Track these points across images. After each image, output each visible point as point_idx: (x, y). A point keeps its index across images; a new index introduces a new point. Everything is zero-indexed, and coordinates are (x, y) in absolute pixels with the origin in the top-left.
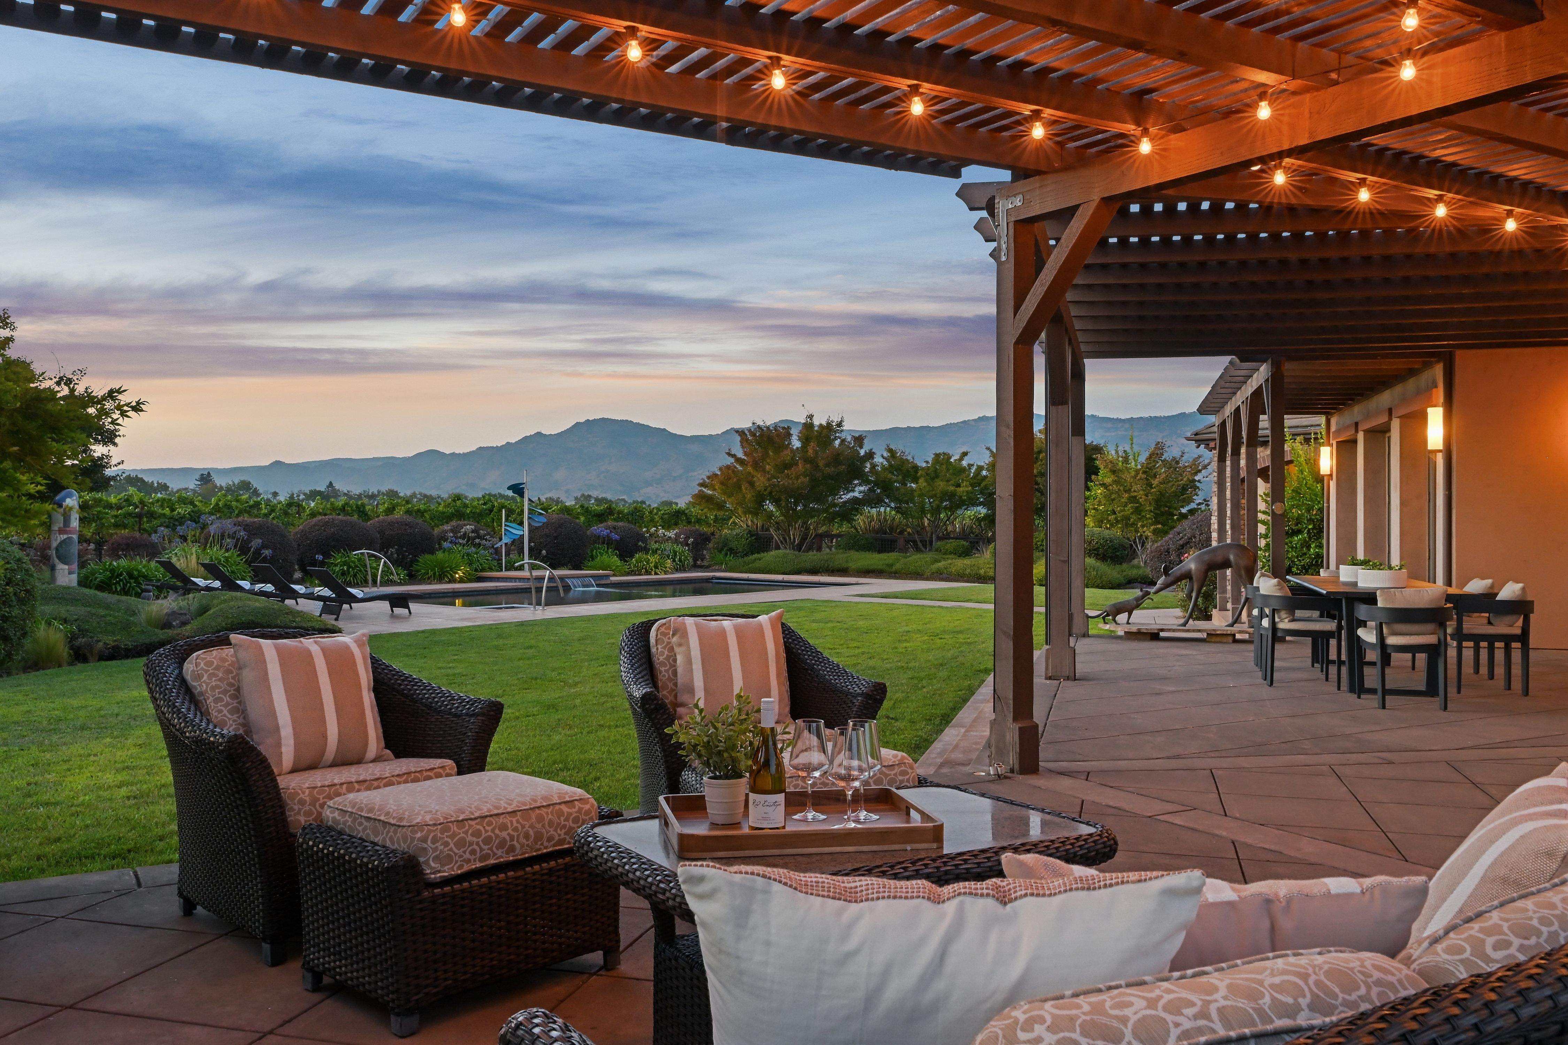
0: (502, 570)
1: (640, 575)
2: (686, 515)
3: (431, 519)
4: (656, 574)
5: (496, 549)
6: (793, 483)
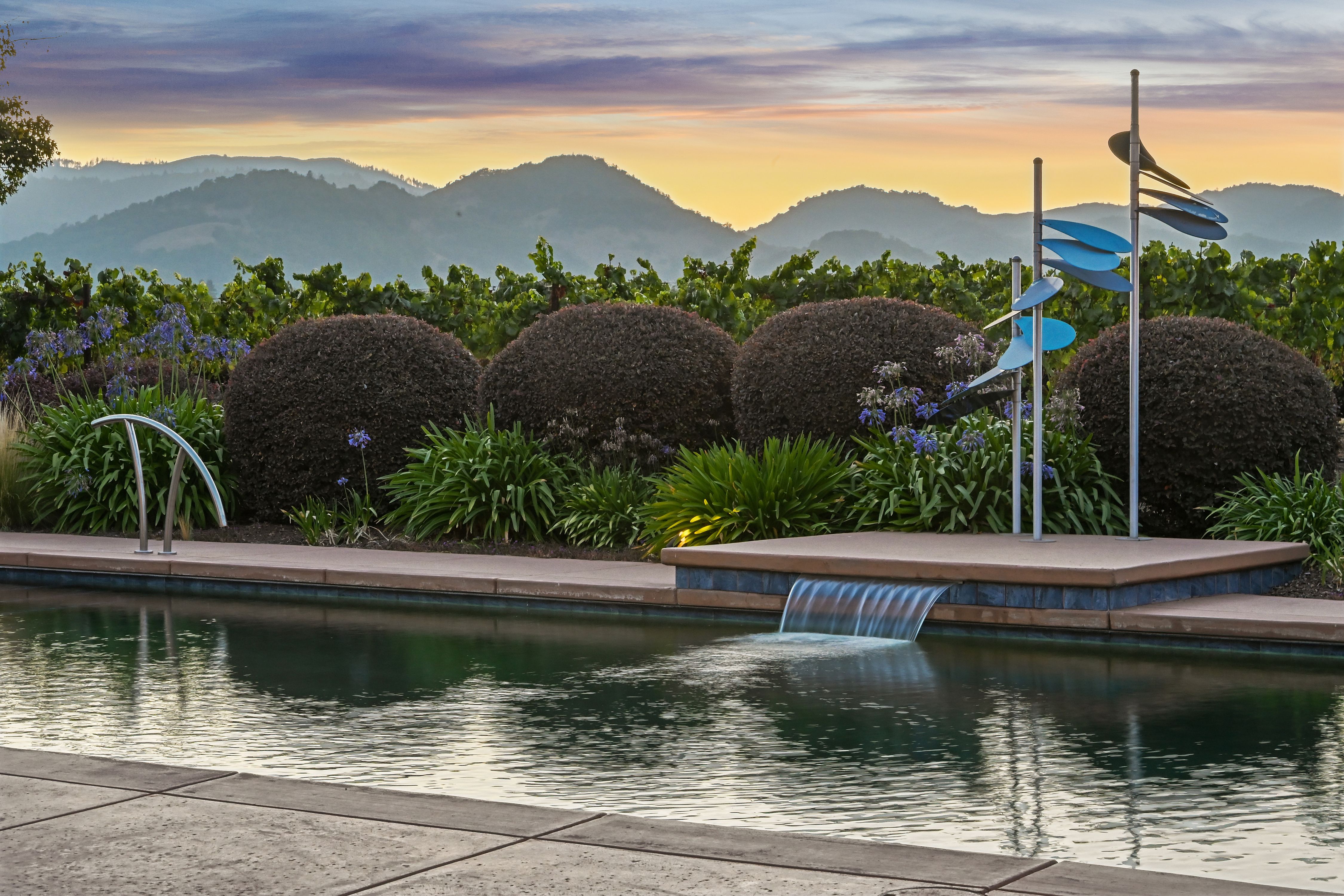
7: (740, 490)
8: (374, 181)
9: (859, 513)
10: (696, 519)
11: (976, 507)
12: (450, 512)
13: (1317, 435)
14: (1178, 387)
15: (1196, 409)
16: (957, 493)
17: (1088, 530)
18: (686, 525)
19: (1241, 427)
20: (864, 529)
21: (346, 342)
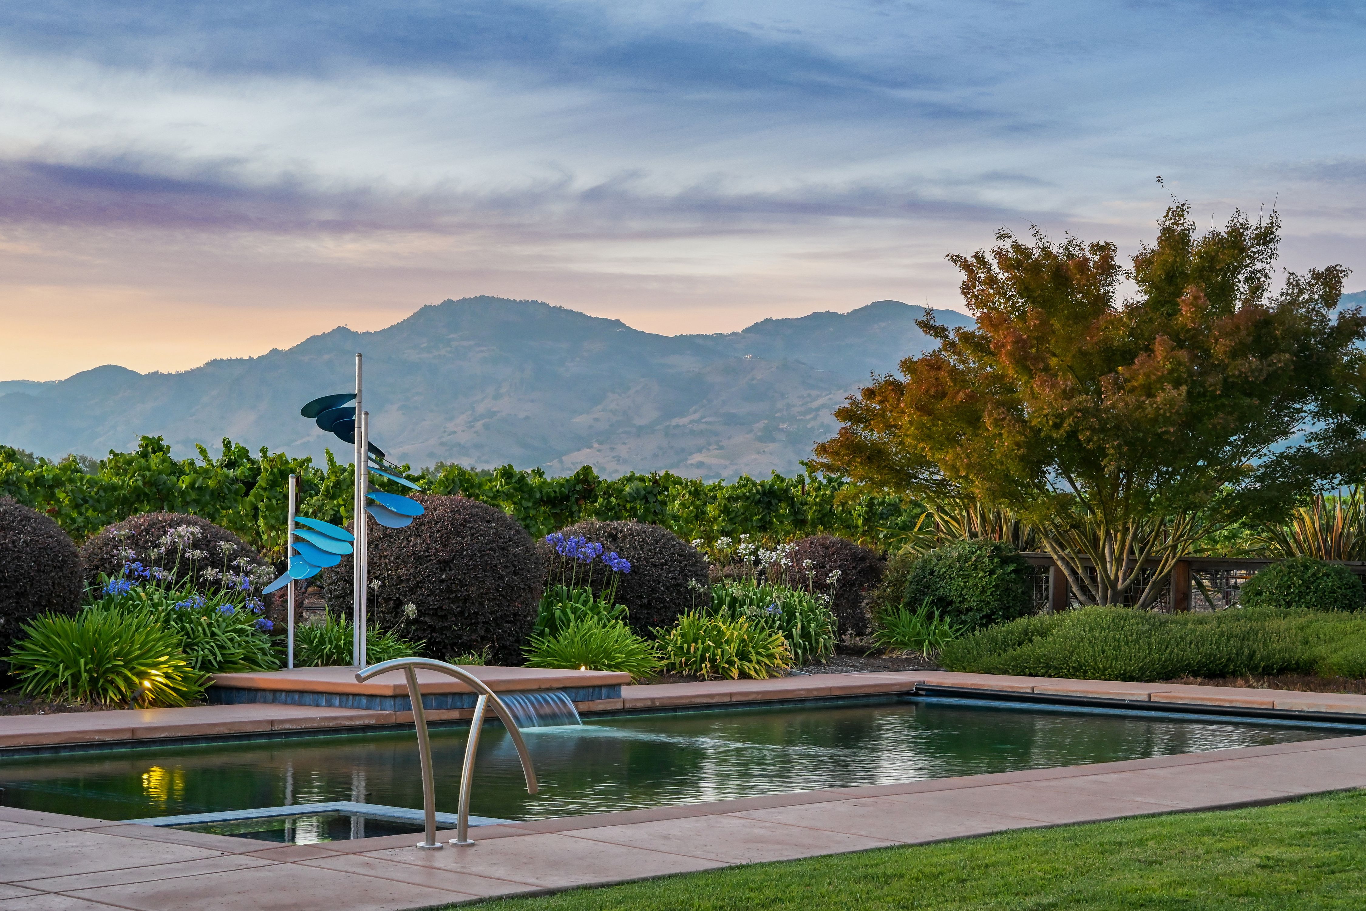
0: (285, 665)
1: (694, 678)
2: (791, 501)
3: (77, 507)
4: (743, 675)
5: (267, 600)
6: (1140, 406)
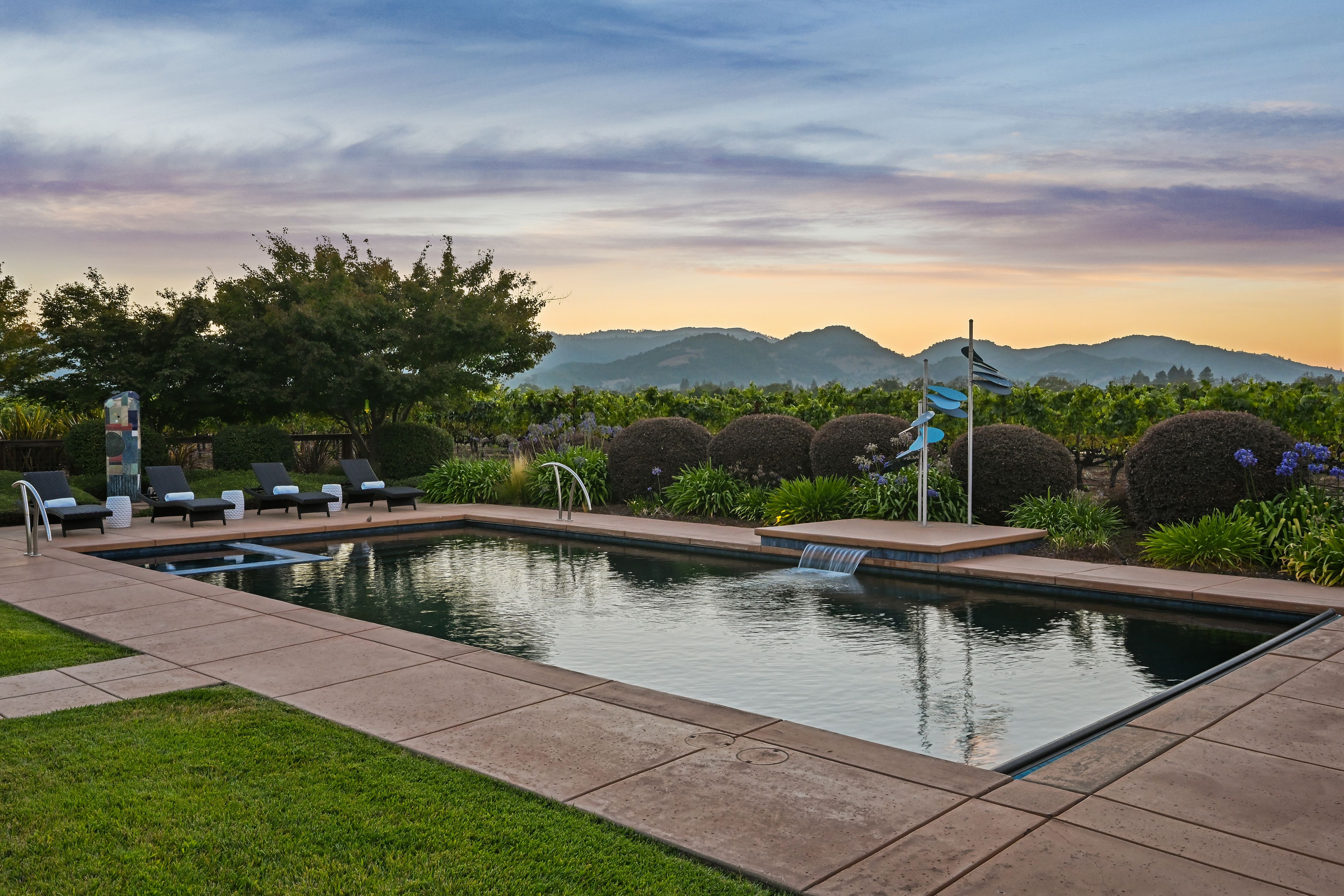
7: (804, 500)
8: (754, 337)
9: (854, 510)
10: (784, 511)
11: (902, 509)
12: (688, 504)
13: (1062, 478)
14: (997, 457)
15: (1005, 466)
16: (895, 502)
17: (954, 520)
18: (779, 514)
19: (1026, 475)
20: (856, 517)
21: (656, 429)
